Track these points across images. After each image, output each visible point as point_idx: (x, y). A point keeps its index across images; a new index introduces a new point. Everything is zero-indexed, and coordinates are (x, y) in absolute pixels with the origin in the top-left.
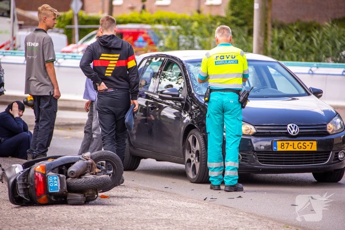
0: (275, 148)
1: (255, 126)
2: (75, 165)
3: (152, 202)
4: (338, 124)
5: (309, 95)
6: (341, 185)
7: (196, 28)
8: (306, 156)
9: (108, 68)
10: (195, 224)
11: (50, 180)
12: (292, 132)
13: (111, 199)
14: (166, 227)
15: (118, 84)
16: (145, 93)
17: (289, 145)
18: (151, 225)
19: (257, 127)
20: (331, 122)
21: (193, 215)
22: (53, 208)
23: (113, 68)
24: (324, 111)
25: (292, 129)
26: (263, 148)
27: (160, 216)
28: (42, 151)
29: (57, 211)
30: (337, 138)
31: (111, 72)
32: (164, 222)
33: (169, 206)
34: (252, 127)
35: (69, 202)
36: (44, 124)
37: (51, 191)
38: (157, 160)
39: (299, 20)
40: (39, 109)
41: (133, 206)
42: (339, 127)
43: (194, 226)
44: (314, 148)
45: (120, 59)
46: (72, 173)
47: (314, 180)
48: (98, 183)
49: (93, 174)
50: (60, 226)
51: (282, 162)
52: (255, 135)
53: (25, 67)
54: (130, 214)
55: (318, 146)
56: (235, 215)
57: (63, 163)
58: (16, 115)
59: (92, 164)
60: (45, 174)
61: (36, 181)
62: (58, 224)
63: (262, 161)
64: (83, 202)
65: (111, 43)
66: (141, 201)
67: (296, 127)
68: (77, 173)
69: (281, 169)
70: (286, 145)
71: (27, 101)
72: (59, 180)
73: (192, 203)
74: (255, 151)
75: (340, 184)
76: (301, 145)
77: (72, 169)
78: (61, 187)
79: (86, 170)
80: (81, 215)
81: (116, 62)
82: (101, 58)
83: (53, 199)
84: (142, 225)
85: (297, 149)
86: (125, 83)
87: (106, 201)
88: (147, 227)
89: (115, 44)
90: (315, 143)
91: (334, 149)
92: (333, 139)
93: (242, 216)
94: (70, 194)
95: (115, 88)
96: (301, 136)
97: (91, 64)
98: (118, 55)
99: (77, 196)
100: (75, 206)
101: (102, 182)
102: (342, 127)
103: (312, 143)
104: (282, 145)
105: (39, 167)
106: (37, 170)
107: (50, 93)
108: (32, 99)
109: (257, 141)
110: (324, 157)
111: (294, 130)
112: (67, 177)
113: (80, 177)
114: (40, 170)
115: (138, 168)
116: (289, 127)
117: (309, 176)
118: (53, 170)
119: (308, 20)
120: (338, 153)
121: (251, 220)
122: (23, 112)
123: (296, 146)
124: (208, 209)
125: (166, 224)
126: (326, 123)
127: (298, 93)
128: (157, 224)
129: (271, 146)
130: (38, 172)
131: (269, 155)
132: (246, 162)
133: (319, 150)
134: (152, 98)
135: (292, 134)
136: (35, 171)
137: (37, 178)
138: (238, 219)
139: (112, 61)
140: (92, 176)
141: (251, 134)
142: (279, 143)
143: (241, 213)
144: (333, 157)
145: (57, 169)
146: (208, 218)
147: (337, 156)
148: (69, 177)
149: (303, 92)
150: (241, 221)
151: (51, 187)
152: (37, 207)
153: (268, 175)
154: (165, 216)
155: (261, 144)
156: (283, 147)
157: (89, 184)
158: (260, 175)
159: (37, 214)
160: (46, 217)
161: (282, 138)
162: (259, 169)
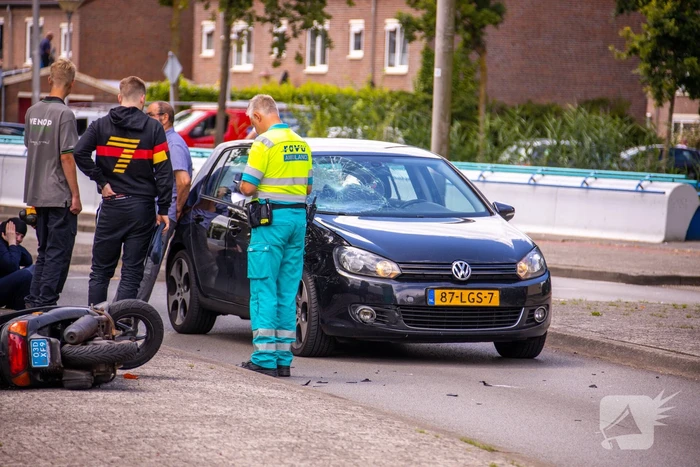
0: (431, 300)
1: (398, 263)
2: (77, 322)
3: (209, 386)
4: (535, 263)
5: (492, 214)
6: (541, 363)
7: (358, 109)
8: (481, 314)
9: (120, 161)
10: (267, 426)
11: (34, 346)
12: (460, 275)
13: (141, 381)
14: (215, 430)
15: (134, 188)
16: (229, 207)
17: (455, 296)
18: (192, 426)
19: (402, 266)
20: (525, 259)
21: (269, 410)
22: (37, 394)
23: (128, 161)
24: (514, 241)
25: (459, 270)
26: (411, 299)
27: (213, 411)
28: (50, 298)
29: (43, 399)
30: (533, 285)
31: (125, 166)
32: (215, 421)
33: (235, 394)
34: (395, 266)
35: (65, 385)
36: (53, 254)
37: (35, 365)
38: (242, 318)
39: (530, 102)
40: (46, 230)
41: (173, 392)
42: (537, 267)
43: (264, 428)
44: (496, 302)
45: (140, 147)
46: (72, 335)
47: (497, 354)
48: (114, 353)
49: (108, 339)
50: (38, 425)
51: (443, 323)
52: (399, 278)
53: (25, 160)
54: (162, 407)
55: (502, 298)
56: (340, 411)
57: (58, 319)
58: (13, 242)
59: (108, 322)
60: (26, 337)
61: (11, 348)
62: (37, 422)
63: (410, 322)
64: (90, 385)
65: (127, 120)
66: (190, 384)
67: (466, 266)
68: (80, 336)
69: (440, 335)
70: (449, 297)
71: (26, 215)
72: (48, 347)
73: (277, 389)
74: (398, 306)
75: (537, 361)
76: (474, 296)
77: (72, 329)
78: (52, 359)
79: (97, 331)
80: (80, 406)
81: (133, 151)
82: (109, 143)
83: (38, 379)
84: (176, 426)
85: (468, 304)
86: (146, 185)
87: (131, 383)
88: (183, 429)
89: (133, 122)
90: (496, 294)
91: (527, 304)
92: (526, 287)
93: (352, 413)
94: (67, 371)
95: (126, 194)
96: (475, 281)
97: (94, 153)
98: (138, 141)
99: (79, 375)
100: (75, 392)
101: (122, 353)
102: (542, 268)
103: (492, 294)
104: (443, 296)
105: (15, 325)
106: (12, 330)
107: (66, 203)
108: (34, 212)
109: (403, 289)
110: (511, 318)
111: (462, 272)
112: (63, 344)
113: (85, 342)
114: (18, 330)
115: (212, 330)
116: (454, 267)
117: (488, 347)
118: (39, 331)
119: (545, 101)
120: (533, 311)
121: (366, 419)
122: (22, 237)
123: (465, 298)
124: (299, 399)
125: (217, 424)
126: (515, 261)
127: (473, 211)
128: (203, 425)
129: (425, 298)
130: (14, 334)
131: (421, 312)
132: (384, 322)
133: (504, 306)
134: (236, 216)
135: (460, 278)
136: (9, 332)
137: (12, 342)
138: (344, 418)
139: (127, 148)
140: (105, 342)
141: (392, 276)
142: (438, 293)
143: (354, 408)
144: (526, 318)
145: (47, 329)
146: (293, 415)
147: (533, 315)
148: (66, 343)
149: (482, 209)
150: (346, 422)
151: (36, 359)
152: (11, 393)
153: (425, 344)
154: (221, 410)
155: (408, 294)
156: (444, 299)
157: (100, 355)
158: (411, 344)
159: (7, 403)
160: (20, 409)
161: (443, 284)
162: (404, 334)
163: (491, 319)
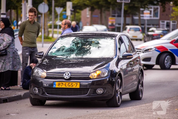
0: (54, 86)
12: (66, 77)
17: (63, 84)
25: (66, 75)
26: (48, 85)
63: (48, 93)
67: (69, 74)
69: (58, 98)
70: (61, 84)
76: (70, 84)
85: (68, 87)
90: (79, 84)
103: (77, 84)
110: (85, 92)
116: (64, 74)
120: (96, 90)
123: (67, 85)
129: (52, 85)
133: (81, 88)
141: (44, 77)
142: (57, 83)
156: (59, 85)
162: (46, 97)
163: (82, 92)
